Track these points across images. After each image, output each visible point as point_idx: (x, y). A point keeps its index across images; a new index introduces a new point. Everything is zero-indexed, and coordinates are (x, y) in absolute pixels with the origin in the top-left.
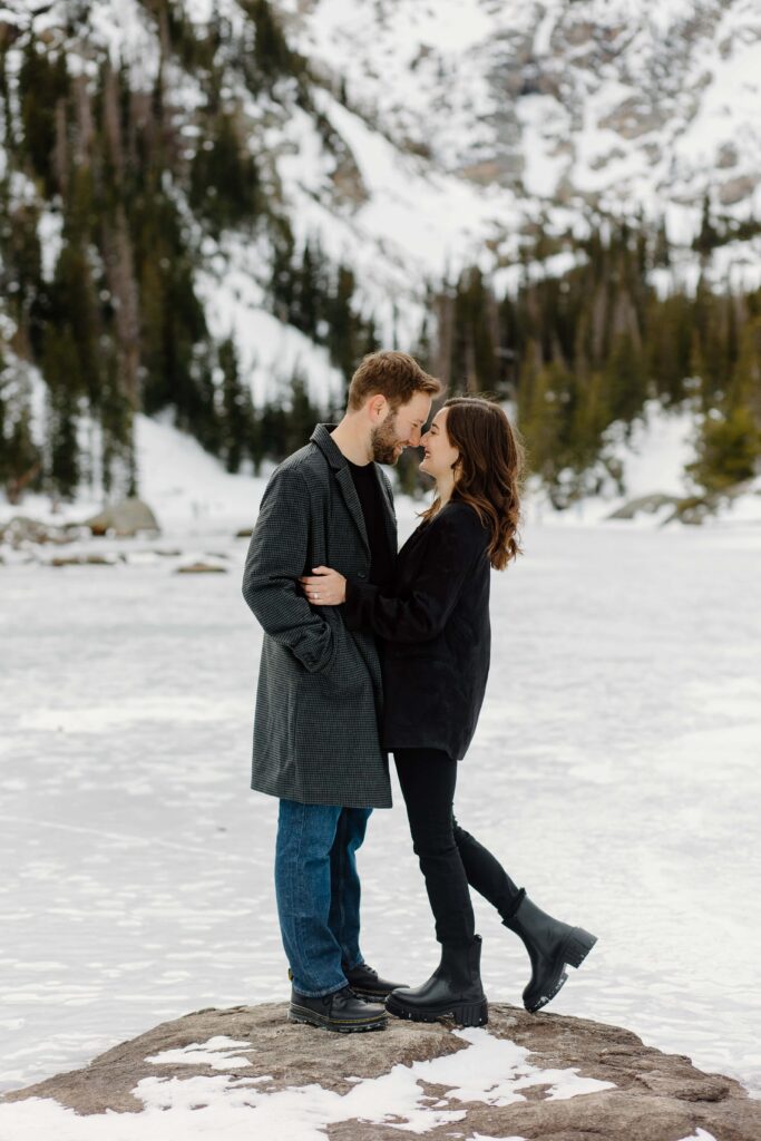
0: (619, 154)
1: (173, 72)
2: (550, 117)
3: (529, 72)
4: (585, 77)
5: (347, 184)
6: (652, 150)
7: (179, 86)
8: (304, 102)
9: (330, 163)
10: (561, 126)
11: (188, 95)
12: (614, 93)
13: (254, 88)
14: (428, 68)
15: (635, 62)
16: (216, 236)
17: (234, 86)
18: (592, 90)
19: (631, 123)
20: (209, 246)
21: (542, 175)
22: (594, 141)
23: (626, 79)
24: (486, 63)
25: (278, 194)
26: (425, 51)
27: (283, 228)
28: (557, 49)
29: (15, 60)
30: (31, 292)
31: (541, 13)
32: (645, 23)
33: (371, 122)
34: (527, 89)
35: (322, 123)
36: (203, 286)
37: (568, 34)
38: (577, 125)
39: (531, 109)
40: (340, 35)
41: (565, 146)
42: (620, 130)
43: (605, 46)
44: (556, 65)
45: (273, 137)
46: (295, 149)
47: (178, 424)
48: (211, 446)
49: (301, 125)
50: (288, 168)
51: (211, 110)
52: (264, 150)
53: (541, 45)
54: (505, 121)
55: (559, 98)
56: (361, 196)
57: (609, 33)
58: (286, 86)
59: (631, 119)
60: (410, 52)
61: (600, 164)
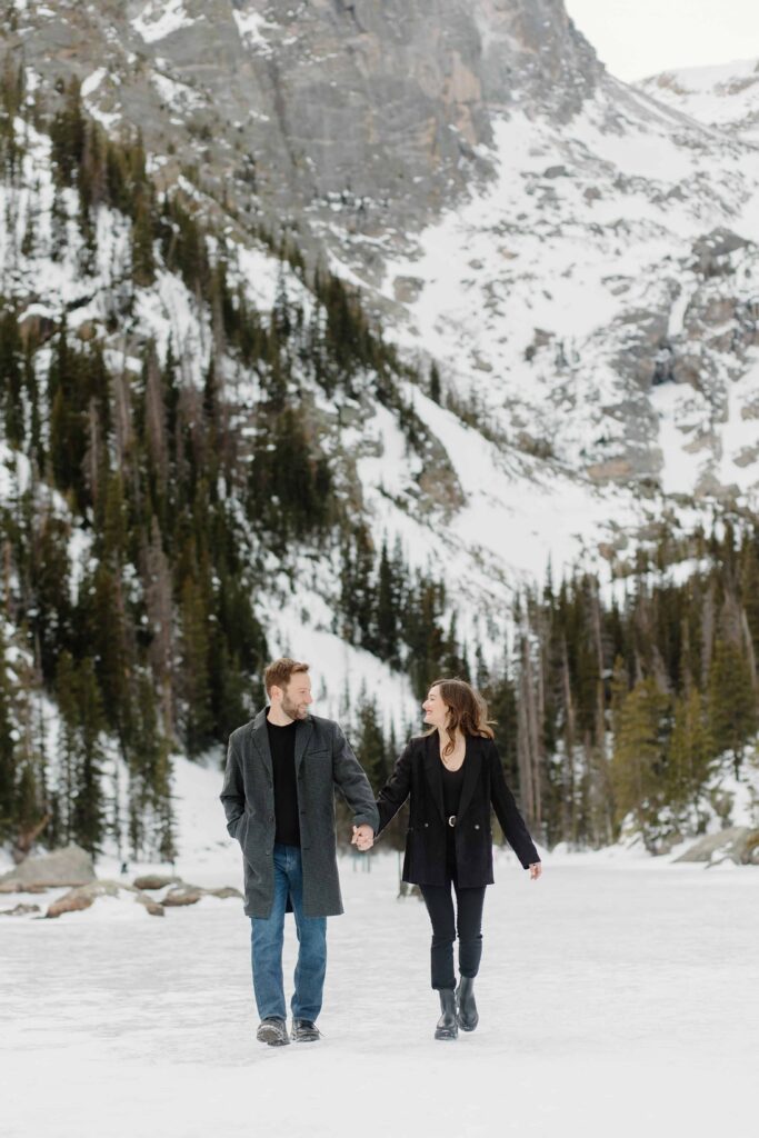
1: (228, 367)
2: (688, 406)
3: (663, 356)
4: (728, 359)
5: (437, 488)
7: (235, 381)
9: (417, 464)
10: (700, 417)
11: (247, 391)
13: (328, 382)
14: (546, 356)
16: (279, 550)
17: (303, 378)
18: (735, 376)
20: (272, 562)
21: (679, 474)
22: (739, 433)
24: (612, 348)
25: (356, 501)
26: (542, 337)
27: (361, 533)
28: (694, 331)
29: (44, 359)
31: (674, 291)
33: (469, 418)
34: (659, 379)
35: (408, 418)
36: (264, 607)
37: (705, 313)
38: (720, 414)
39: (665, 398)
40: (444, 323)
41: (705, 437)
43: (747, 324)
44: (692, 350)
45: (349, 437)
46: (379, 451)
49: (383, 422)
50: (369, 472)
51: (276, 404)
52: (339, 451)
53: (675, 326)
54: (636, 414)
55: (698, 387)
56: (456, 500)
57: (752, 310)
58: (364, 379)
60: (528, 339)
61: (746, 458)
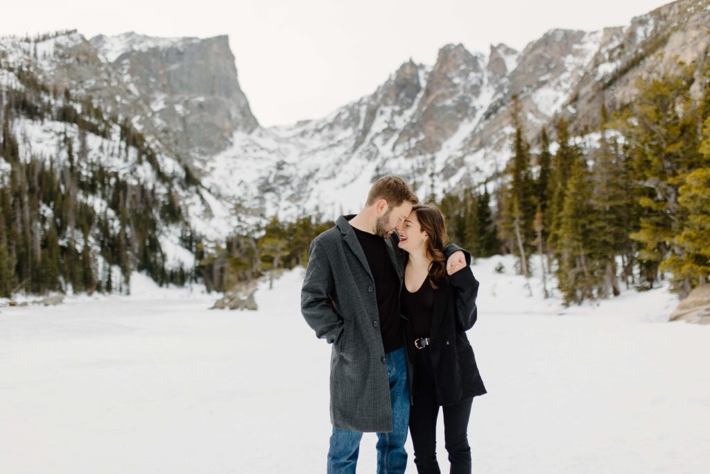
0: (290, 207)
1: (158, 184)
2: (273, 198)
3: (268, 187)
4: (282, 188)
5: (208, 213)
6: (298, 206)
7: (160, 187)
8: (198, 192)
9: (203, 208)
10: (276, 200)
11: (162, 190)
12: (289, 192)
13: (184, 189)
14: (242, 186)
15: (295, 184)
16: (167, 225)
17: (177, 188)
18: (284, 191)
19: (293, 200)
20: (165, 229)
21: (270, 212)
22: (284, 204)
23: (292, 189)
24: (257, 184)
25: (187, 216)
26: (242, 182)
27: (187, 224)
28: (275, 181)
30: (106, 240)
31: (271, 172)
32: (297, 175)
33: (219, 196)
34: (268, 191)
35: (202, 198)
36: (161, 239)
37: (278, 178)
38: (280, 199)
39: (268, 196)
40: (221, 177)
41: (276, 205)
42: (291, 201)
43: (287, 181)
44: (274, 185)
45: (188, 201)
46: (193, 204)
47: (147, 274)
48: (156, 280)
49: (196, 198)
50: (192, 210)
51: (169, 194)
52: (184, 204)
53: (271, 180)
54: (262, 199)
55: (276, 194)
56: (212, 216)
57: (288, 178)
58: (193, 188)
59: (294, 198)
60: (237, 181)
61: (285, 209)
